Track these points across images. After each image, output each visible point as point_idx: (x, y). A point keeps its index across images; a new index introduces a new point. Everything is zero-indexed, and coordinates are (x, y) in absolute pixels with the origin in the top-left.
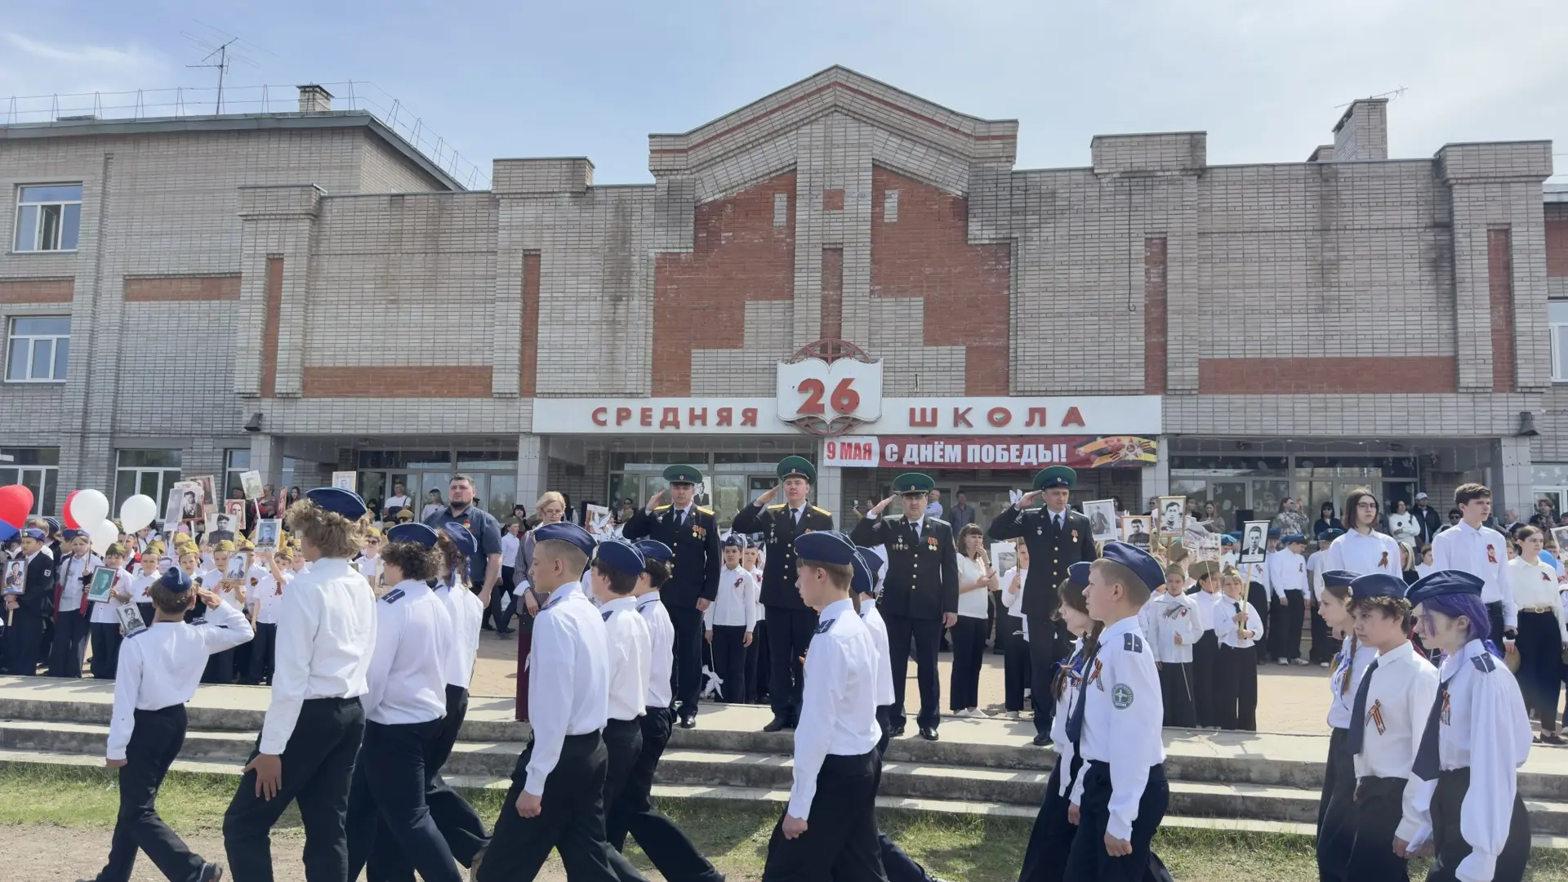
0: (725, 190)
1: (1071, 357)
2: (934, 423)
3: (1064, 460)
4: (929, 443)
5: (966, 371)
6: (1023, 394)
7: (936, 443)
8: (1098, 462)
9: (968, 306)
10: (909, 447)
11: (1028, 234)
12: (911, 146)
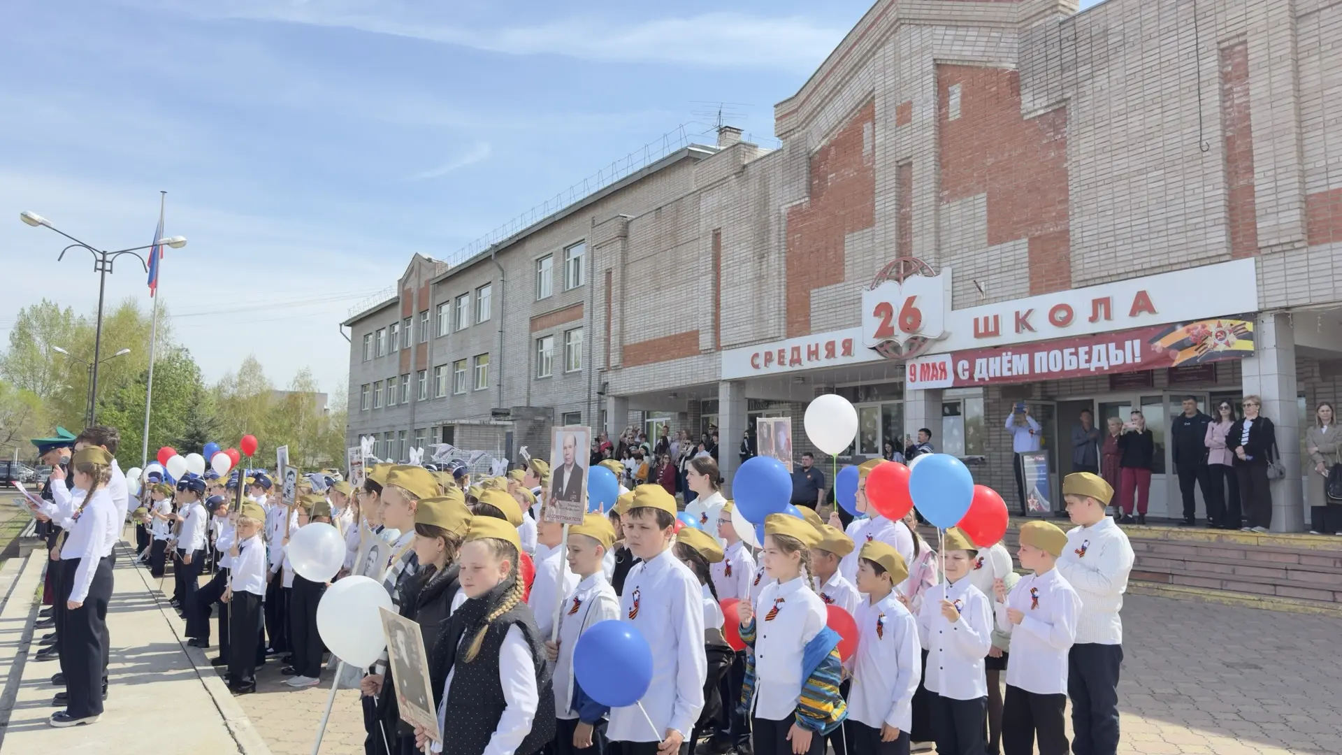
0: (827, 135)
1: (1134, 228)
2: (996, 333)
3: (1138, 360)
4: (997, 356)
5: (1030, 267)
6: (1085, 283)
7: (1004, 354)
8: (1180, 358)
9: (1029, 191)
10: (978, 361)
11: (1080, 90)
12: (964, 33)
